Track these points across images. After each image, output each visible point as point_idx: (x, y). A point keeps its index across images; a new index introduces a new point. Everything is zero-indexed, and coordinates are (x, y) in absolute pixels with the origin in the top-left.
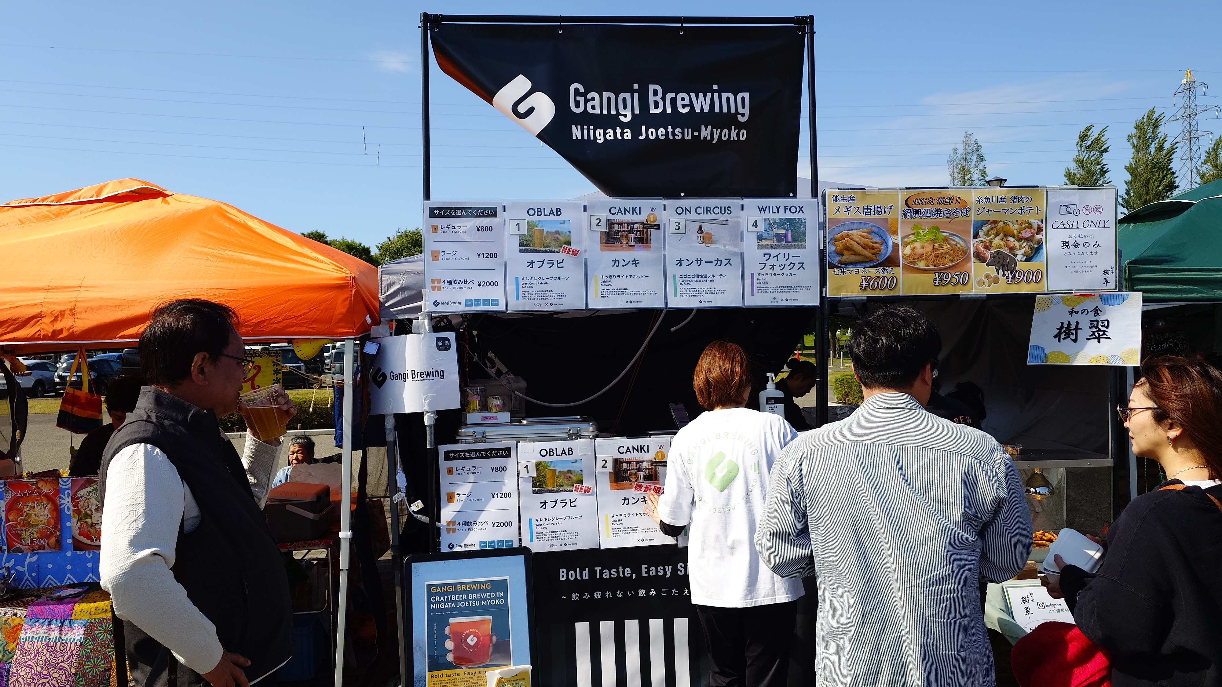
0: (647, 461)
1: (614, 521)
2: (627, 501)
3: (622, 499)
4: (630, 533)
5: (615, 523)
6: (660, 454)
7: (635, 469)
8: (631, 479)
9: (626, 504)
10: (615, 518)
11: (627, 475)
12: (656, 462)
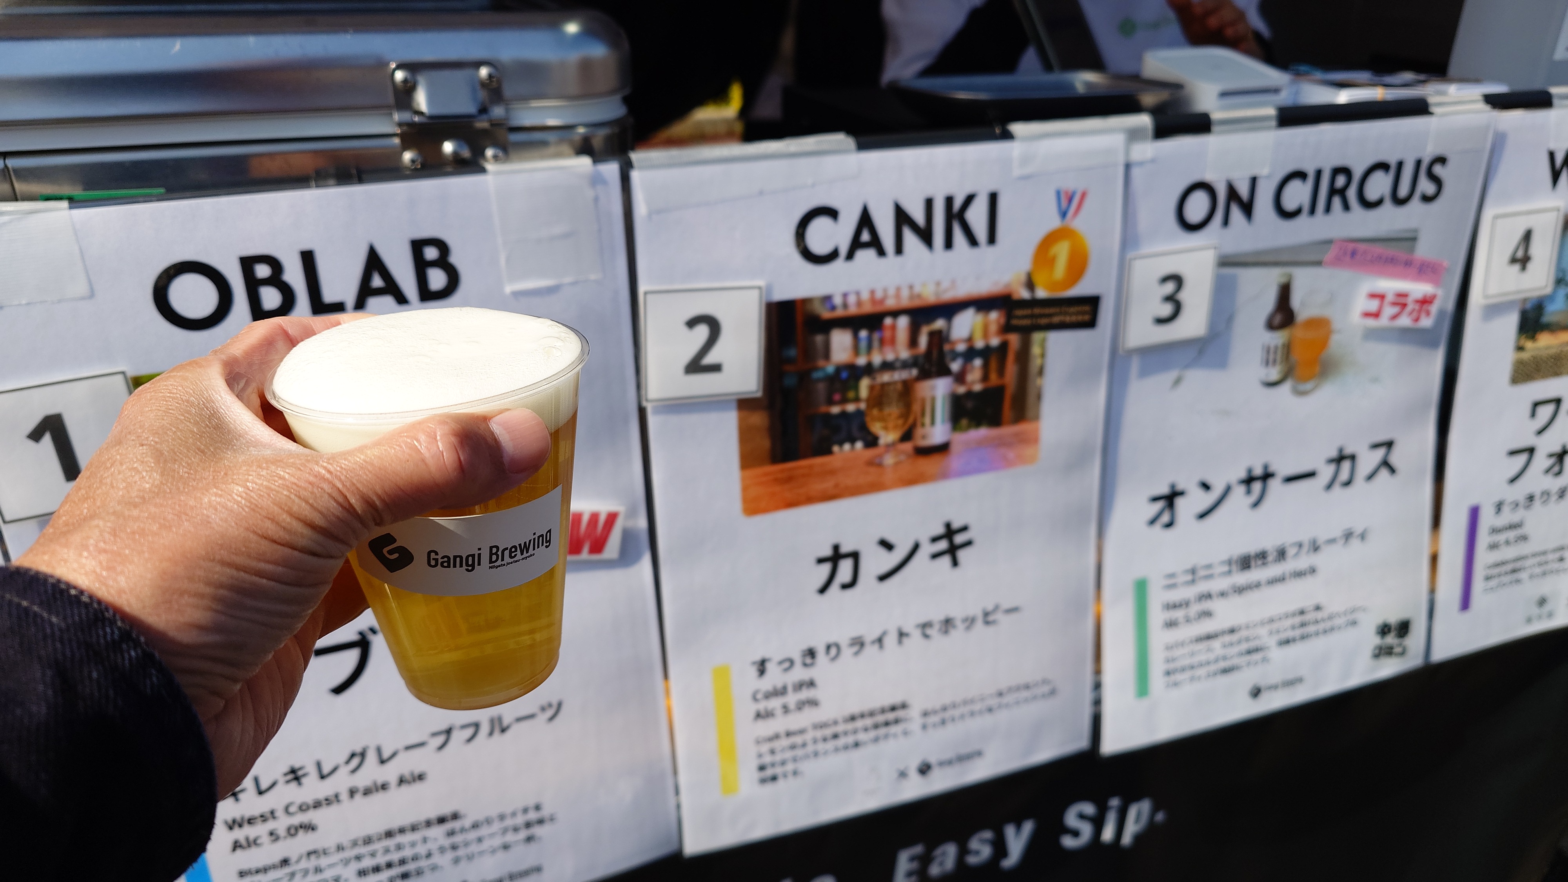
0: (983, 304)
1: (768, 696)
2: (845, 568)
3: (821, 561)
4: (857, 745)
5: (775, 704)
6: (1062, 251)
7: (905, 365)
8: (876, 428)
9: (845, 586)
10: (775, 677)
11: (851, 408)
12: (1035, 303)
